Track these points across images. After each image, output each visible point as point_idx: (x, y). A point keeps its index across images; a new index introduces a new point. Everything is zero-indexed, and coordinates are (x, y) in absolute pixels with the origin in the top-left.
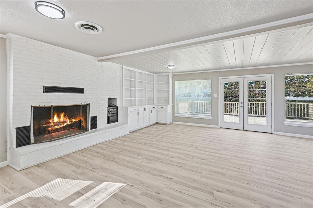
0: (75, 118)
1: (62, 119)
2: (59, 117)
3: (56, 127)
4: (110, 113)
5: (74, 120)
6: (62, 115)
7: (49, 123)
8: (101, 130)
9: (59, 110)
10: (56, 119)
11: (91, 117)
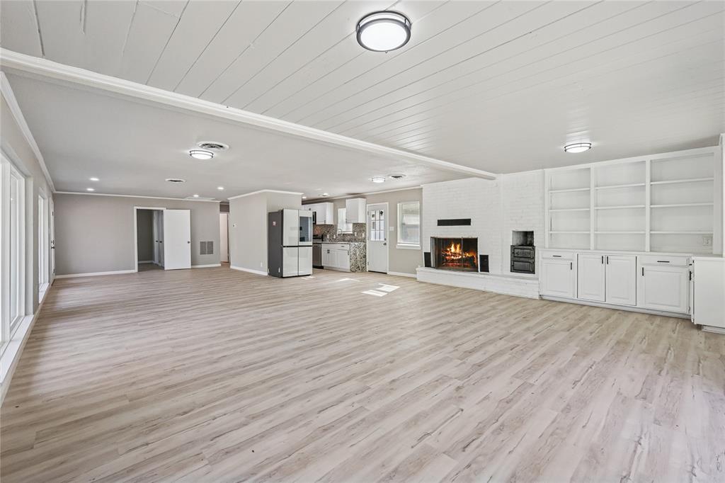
0: (468, 252)
1: (458, 250)
2: (456, 248)
3: (453, 257)
4: (516, 255)
5: (467, 255)
6: (458, 246)
7: (447, 251)
8: (492, 275)
9: (456, 241)
10: (453, 249)
11: (480, 256)
